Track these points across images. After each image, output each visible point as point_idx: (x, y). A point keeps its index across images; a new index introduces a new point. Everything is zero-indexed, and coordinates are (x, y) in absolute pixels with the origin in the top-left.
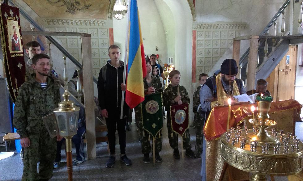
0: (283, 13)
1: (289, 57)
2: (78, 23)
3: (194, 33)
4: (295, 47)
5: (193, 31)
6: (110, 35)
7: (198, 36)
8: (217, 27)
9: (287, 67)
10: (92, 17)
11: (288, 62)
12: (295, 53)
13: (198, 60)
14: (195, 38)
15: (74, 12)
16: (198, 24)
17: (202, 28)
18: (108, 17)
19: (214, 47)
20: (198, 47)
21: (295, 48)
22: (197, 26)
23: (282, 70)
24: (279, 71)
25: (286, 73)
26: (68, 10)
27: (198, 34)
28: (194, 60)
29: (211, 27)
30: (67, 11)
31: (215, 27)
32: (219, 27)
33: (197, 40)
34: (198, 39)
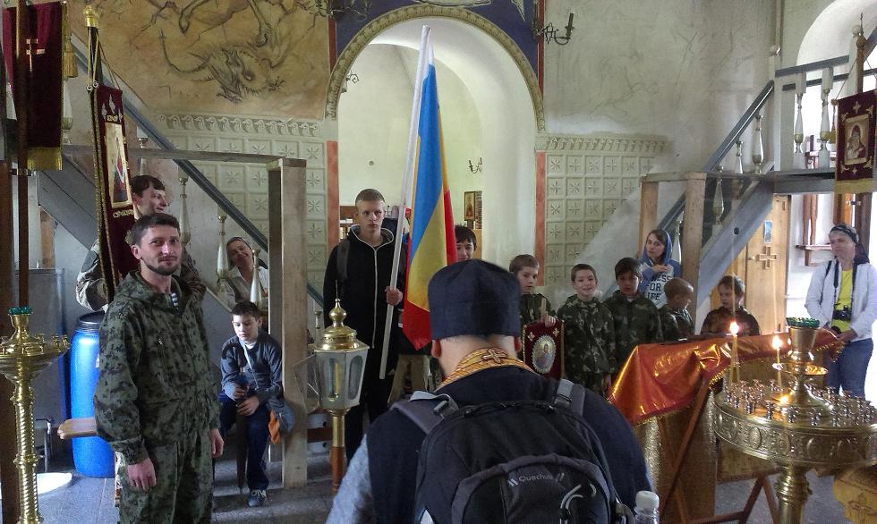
0: (758, 118)
1: (771, 225)
2: (248, 128)
3: (541, 160)
4: (786, 199)
5: (537, 154)
6: (330, 160)
7: (551, 168)
8: (596, 145)
9: (766, 250)
10: (285, 112)
11: (769, 237)
12: (785, 214)
13: (549, 228)
14: (541, 172)
15: (238, 97)
16: (550, 138)
17: (561, 147)
18: (327, 114)
19: (587, 197)
20: (551, 195)
21: (784, 203)
22: (548, 143)
23: (754, 258)
24: (747, 259)
25: (765, 265)
26: (222, 91)
27: (550, 162)
28: (540, 227)
29: (580, 146)
30: (219, 95)
31: (592, 146)
32: (600, 145)
33: (548, 178)
34: (550, 174)
